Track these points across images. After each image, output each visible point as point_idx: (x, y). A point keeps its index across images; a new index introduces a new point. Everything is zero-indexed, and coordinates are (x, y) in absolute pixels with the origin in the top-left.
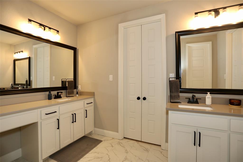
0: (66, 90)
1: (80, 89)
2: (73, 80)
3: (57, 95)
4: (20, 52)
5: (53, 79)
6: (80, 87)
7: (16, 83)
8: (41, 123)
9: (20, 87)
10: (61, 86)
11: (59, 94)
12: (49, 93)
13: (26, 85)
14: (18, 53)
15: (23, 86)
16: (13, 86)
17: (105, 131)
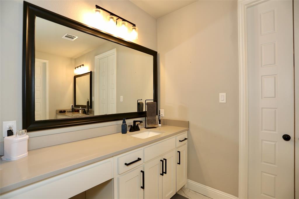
0: (145, 118)
1: (163, 116)
2: (153, 101)
3: (133, 126)
4: (80, 66)
5: (121, 100)
6: (163, 113)
7: (76, 104)
8: (118, 179)
9: (80, 109)
10: (137, 111)
11: (137, 123)
12: (123, 122)
13: (87, 107)
14: (79, 67)
15: (84, 108)
16: (74, 108)
17: (209, 188)
